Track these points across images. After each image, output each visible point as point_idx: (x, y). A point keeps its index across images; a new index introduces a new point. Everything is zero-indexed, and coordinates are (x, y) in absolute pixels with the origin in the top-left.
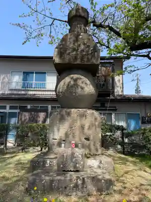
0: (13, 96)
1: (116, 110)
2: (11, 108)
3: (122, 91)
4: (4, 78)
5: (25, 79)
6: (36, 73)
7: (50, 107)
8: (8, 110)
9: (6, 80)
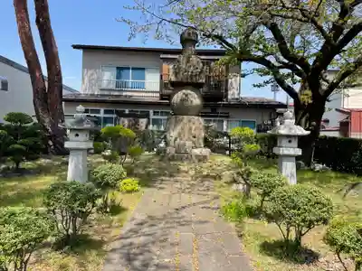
0: (107, 98)
1: (227, 117)
2: (106, 112)
3: (239, 94)
4: (92, 75)
5: (118, 77)
6: (133, 69)
7: (151, 112)
8: (102, 115)
9: (95, 76)
